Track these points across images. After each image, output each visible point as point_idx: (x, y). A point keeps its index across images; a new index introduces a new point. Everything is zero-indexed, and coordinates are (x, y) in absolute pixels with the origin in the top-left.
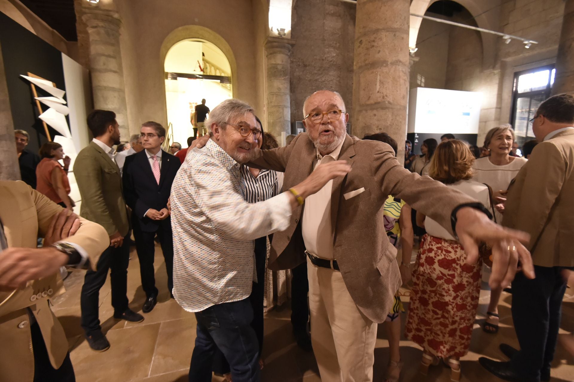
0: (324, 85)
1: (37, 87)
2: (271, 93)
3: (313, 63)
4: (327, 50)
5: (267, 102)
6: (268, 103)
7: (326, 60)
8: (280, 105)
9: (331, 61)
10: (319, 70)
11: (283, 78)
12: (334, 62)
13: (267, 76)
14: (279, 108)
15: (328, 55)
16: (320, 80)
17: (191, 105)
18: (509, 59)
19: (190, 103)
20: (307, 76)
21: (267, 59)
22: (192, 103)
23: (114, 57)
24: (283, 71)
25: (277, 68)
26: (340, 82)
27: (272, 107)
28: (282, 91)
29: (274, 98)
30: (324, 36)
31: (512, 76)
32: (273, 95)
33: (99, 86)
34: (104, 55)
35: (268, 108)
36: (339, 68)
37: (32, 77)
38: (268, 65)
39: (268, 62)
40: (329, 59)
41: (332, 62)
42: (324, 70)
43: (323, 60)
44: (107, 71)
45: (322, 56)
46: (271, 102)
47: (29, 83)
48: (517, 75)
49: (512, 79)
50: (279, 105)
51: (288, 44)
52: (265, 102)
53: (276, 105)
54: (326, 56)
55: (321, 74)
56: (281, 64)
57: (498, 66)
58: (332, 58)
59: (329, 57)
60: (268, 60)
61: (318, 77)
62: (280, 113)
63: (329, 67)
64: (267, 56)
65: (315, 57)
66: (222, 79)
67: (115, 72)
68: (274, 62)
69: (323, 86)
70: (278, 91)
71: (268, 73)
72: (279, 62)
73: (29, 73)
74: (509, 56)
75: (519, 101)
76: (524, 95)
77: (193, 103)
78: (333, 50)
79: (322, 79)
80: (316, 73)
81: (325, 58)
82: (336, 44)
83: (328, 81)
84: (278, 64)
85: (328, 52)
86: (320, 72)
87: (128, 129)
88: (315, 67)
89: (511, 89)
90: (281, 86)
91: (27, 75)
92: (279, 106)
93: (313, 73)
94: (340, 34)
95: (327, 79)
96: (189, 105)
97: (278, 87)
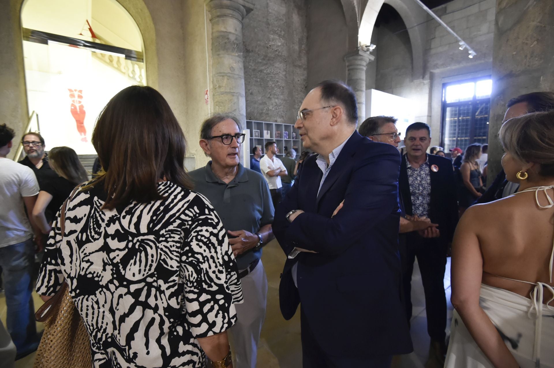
0: (270, 78)
2: (220, 73)
3: (257, 50)
4: (272, 36)
5: (212, 87)
6: (215, 88)
7: (270, 48)
8: (234, 91)
9: (276, 51)
10: (264, 59)
11: (237, 54)
12: (279, 52)
13: (212, 50)
14: (233, 96)
15: (273, 43)
16: (265, 72)
17: (72, 93)
18: (436, 71)
19: (70, 90)
20: (251, 64)
21: (210, 24)
22: (73, 90)
24: (237, 45)
25: (228, 39)
26: (286, 77)
27: (222, 93)
28: (237, 72)
29: (225, 80)
30: (268, 19)
31: (441, 86)
32: (223, 76)
35: (214, 95)
36: (285, 60)
38: (212, 33)
39: (212, 29)
40: (273, 48)
41: (277, 53)
42: (269, 60)
43: (268, 48)
45: (267, 42)
46: (220, 87)
48: (444, 85)
49: (441, 89)
50: (232, 91)
51: (244, 6)
52: (209, 87)
53: (228, 91)
54: (271, 43)
55: (266, 64)
56: (233, 34)
57: (427, 76)
58: (277, 47)
59: (274, 45)
60: (213, 25)
61: (263, 68)
62: (234, 104)
63: (274, 58)
64: (210, 20)
65: (259, 42)
66: (128, 54)
68: (223, 29)
69: (268, 79)
70: (230, 72)
71: (213, 44)
72: (231, 29)
74: (438, 68)
75: (448, 109)
76: (451, 105)
77: (76, 90)
78: (277, 37)
79: (267, 71)
80: (261, 63)
81: (270, 46)
82: (281, 31)
83: (274, 73)
84: (230, 33)
85: (273, 40)
86: (265, 62)
88: (259, 55)
89: (440, 99)
90: (235, 65)
92: (232, 94)
93: (257, 61)
94: (285, 21)
95: (272, 71)
96: (69, 93)
97: (231, 66)
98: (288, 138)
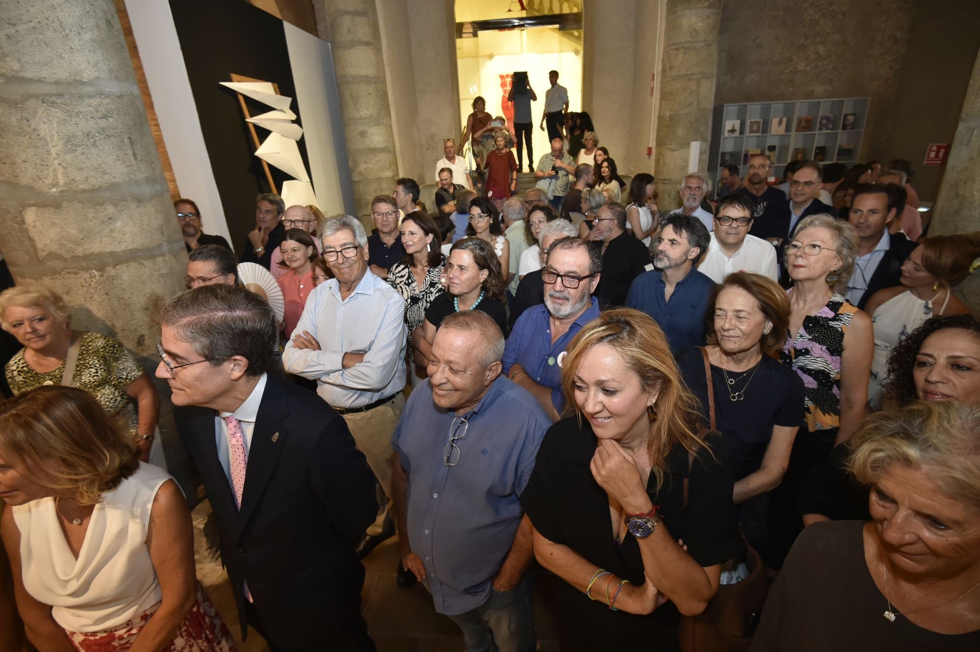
1: (248, 99)
2: (674, 44)
5: (660, 68)
6: (664, 71)
8: (693, 72)
13: (667, 4)
14: (690, 80)
23: (364, 14)
27: (673, 80)
32: (677, 49)
33: (345, 76)
34: (347, 13)
35: (662, 82)
37: (239, 82)
44: (355, 43)
46: (671, 68)
47: (233, 93)
50: (690, 72)
53: (683, 73)
62: (691, 93)
67: (367, 44)
70: (690, 39)
73: (234, 76)
77: (507, 76)
87: (395, 152)
90: (699, 26)
91: (230, 80)
92: (690, 77)
97: (692, 29)
98: (831, 129)
